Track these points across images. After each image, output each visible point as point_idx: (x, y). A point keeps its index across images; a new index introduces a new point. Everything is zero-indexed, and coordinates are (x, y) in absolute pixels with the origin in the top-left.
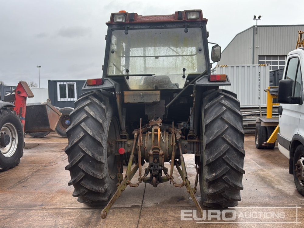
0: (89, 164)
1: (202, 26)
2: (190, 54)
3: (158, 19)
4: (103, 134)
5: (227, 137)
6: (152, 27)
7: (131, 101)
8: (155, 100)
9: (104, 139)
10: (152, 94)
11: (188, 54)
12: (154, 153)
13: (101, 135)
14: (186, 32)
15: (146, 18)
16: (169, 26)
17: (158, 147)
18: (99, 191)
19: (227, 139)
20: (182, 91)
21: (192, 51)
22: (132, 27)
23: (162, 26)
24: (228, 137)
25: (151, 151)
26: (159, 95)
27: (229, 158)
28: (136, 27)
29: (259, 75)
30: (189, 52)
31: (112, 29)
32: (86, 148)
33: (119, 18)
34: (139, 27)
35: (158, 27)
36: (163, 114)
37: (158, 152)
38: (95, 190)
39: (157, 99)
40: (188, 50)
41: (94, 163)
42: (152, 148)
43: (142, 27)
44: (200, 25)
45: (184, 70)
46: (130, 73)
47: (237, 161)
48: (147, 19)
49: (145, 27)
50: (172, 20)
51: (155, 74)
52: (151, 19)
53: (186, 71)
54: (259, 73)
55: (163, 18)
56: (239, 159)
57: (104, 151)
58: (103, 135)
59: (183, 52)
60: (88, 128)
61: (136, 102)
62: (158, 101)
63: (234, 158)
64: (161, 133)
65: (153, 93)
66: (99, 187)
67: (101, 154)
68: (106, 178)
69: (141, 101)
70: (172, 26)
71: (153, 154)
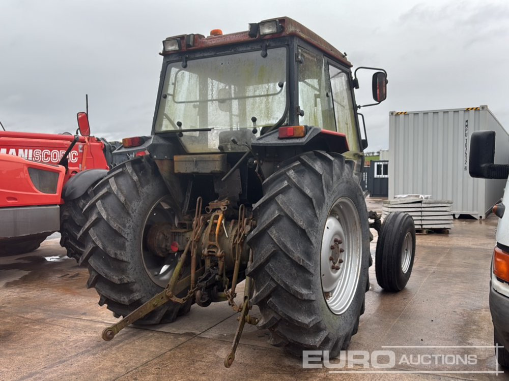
0: (101, 260)
1: (288, 45)
2: (266, 93)
3: (228, 39)
4: (127, 219)
5: (272, 232)
6: (218, 53)
7: (183, 171)
8: (213, 170)
9: (130, 226)
10: (208, 159)
11: (263, 94)
12: (210, 253)
13: (124, 219)
14: (265, 56)
15: (211, 40)
16: (241, 49)
17: (216, 243)
18: (119, 302)
19: (273, 236)
20: (246, 154)
21: (268, 89)
22: (192, 56)
23: (231, 50)
24: (275, 232)
25: (206, 249)
26: (218, 161)
27: (274, 269)
28: (198, 55)
29: (467, 126)
30: (264, 89)
31: (167, 62)
32: (96, 237)
33: (172, 45)
34: (202, 55)
35: (226, 52)
36: (239, 193)
37: (214, 252)
38: (114, 299)
39: (216, 168)
40: (264, 87)
41: (109, 260)
42: (207, 245)
43: (206, 55)
44: (286, 43)
45: (254, 120)
46: (183, 128)
47: (291, 275)
48: (214, 41)
49: (208, 54)
50: (247, 38)
51: (214, 127)
52: (218, 41)
53: (256, 122)
54: (467, 121)
55: (234, 36)
56: (295, 271)
57: (127, 244)
58: (126, 221)
59: (255, 91)
60: (103, 209)
61: (188, 171)
62: (217, 171)
63: (283, 269)
64: (223, 222)
65: (209, 157)
66: (121, 295)
67: (122, 247)
68: (134, 284)
69: (195, 170)
70: (245, 49)
71: (209, 255)
